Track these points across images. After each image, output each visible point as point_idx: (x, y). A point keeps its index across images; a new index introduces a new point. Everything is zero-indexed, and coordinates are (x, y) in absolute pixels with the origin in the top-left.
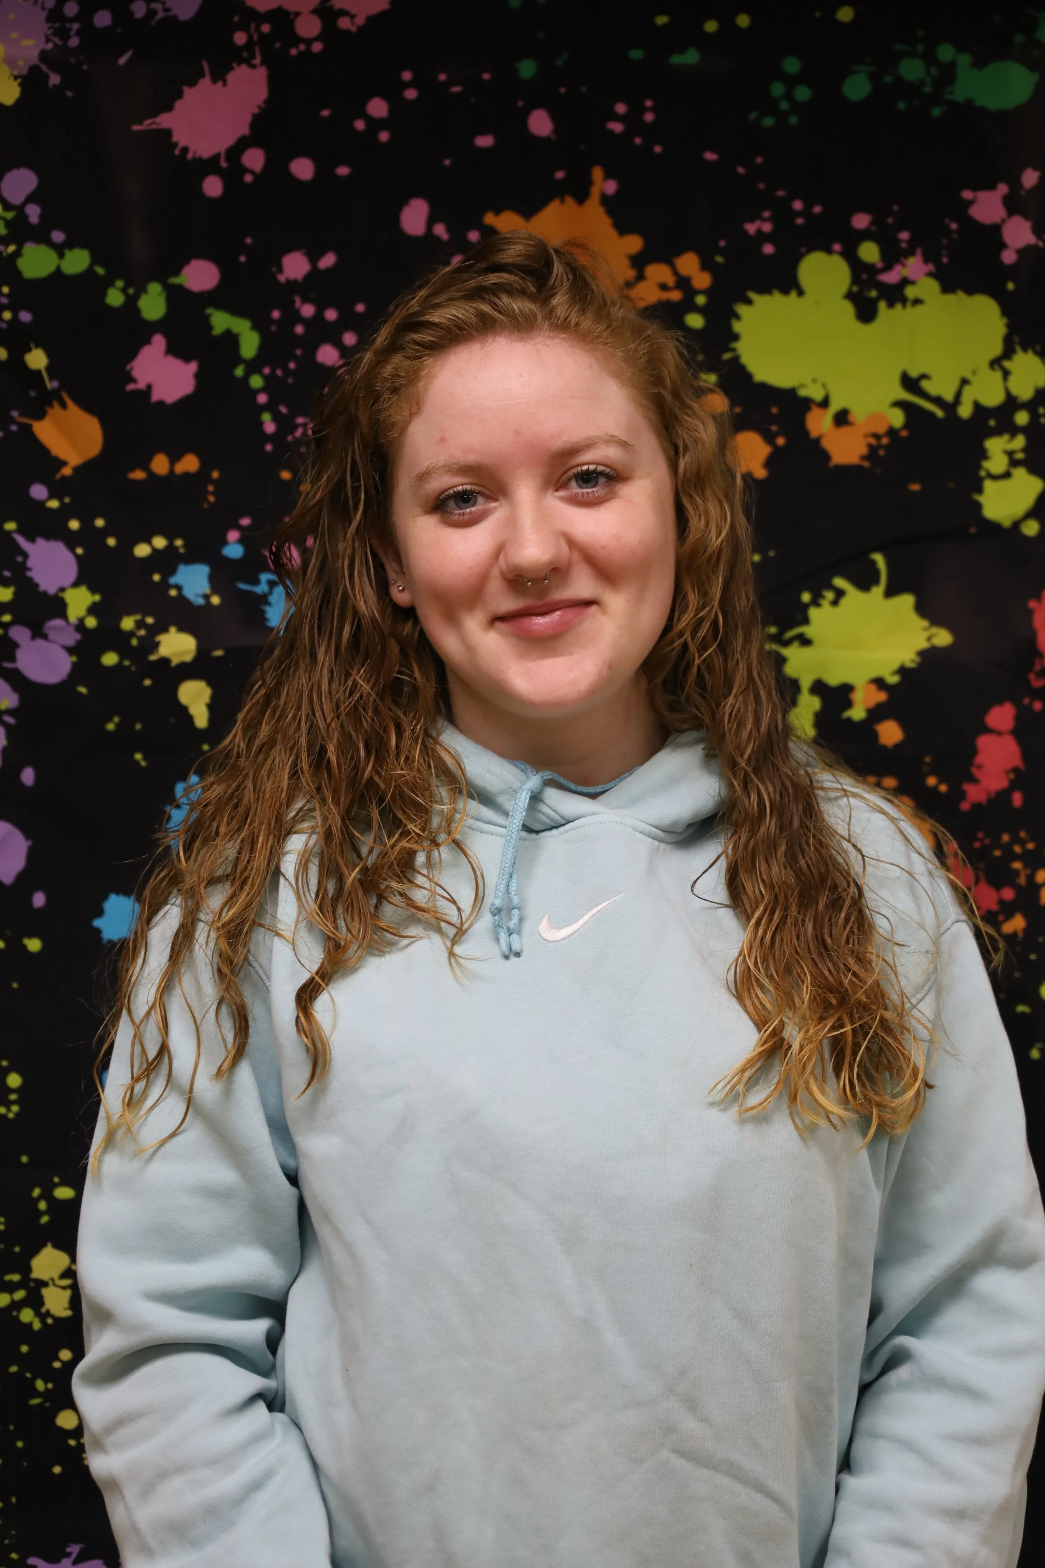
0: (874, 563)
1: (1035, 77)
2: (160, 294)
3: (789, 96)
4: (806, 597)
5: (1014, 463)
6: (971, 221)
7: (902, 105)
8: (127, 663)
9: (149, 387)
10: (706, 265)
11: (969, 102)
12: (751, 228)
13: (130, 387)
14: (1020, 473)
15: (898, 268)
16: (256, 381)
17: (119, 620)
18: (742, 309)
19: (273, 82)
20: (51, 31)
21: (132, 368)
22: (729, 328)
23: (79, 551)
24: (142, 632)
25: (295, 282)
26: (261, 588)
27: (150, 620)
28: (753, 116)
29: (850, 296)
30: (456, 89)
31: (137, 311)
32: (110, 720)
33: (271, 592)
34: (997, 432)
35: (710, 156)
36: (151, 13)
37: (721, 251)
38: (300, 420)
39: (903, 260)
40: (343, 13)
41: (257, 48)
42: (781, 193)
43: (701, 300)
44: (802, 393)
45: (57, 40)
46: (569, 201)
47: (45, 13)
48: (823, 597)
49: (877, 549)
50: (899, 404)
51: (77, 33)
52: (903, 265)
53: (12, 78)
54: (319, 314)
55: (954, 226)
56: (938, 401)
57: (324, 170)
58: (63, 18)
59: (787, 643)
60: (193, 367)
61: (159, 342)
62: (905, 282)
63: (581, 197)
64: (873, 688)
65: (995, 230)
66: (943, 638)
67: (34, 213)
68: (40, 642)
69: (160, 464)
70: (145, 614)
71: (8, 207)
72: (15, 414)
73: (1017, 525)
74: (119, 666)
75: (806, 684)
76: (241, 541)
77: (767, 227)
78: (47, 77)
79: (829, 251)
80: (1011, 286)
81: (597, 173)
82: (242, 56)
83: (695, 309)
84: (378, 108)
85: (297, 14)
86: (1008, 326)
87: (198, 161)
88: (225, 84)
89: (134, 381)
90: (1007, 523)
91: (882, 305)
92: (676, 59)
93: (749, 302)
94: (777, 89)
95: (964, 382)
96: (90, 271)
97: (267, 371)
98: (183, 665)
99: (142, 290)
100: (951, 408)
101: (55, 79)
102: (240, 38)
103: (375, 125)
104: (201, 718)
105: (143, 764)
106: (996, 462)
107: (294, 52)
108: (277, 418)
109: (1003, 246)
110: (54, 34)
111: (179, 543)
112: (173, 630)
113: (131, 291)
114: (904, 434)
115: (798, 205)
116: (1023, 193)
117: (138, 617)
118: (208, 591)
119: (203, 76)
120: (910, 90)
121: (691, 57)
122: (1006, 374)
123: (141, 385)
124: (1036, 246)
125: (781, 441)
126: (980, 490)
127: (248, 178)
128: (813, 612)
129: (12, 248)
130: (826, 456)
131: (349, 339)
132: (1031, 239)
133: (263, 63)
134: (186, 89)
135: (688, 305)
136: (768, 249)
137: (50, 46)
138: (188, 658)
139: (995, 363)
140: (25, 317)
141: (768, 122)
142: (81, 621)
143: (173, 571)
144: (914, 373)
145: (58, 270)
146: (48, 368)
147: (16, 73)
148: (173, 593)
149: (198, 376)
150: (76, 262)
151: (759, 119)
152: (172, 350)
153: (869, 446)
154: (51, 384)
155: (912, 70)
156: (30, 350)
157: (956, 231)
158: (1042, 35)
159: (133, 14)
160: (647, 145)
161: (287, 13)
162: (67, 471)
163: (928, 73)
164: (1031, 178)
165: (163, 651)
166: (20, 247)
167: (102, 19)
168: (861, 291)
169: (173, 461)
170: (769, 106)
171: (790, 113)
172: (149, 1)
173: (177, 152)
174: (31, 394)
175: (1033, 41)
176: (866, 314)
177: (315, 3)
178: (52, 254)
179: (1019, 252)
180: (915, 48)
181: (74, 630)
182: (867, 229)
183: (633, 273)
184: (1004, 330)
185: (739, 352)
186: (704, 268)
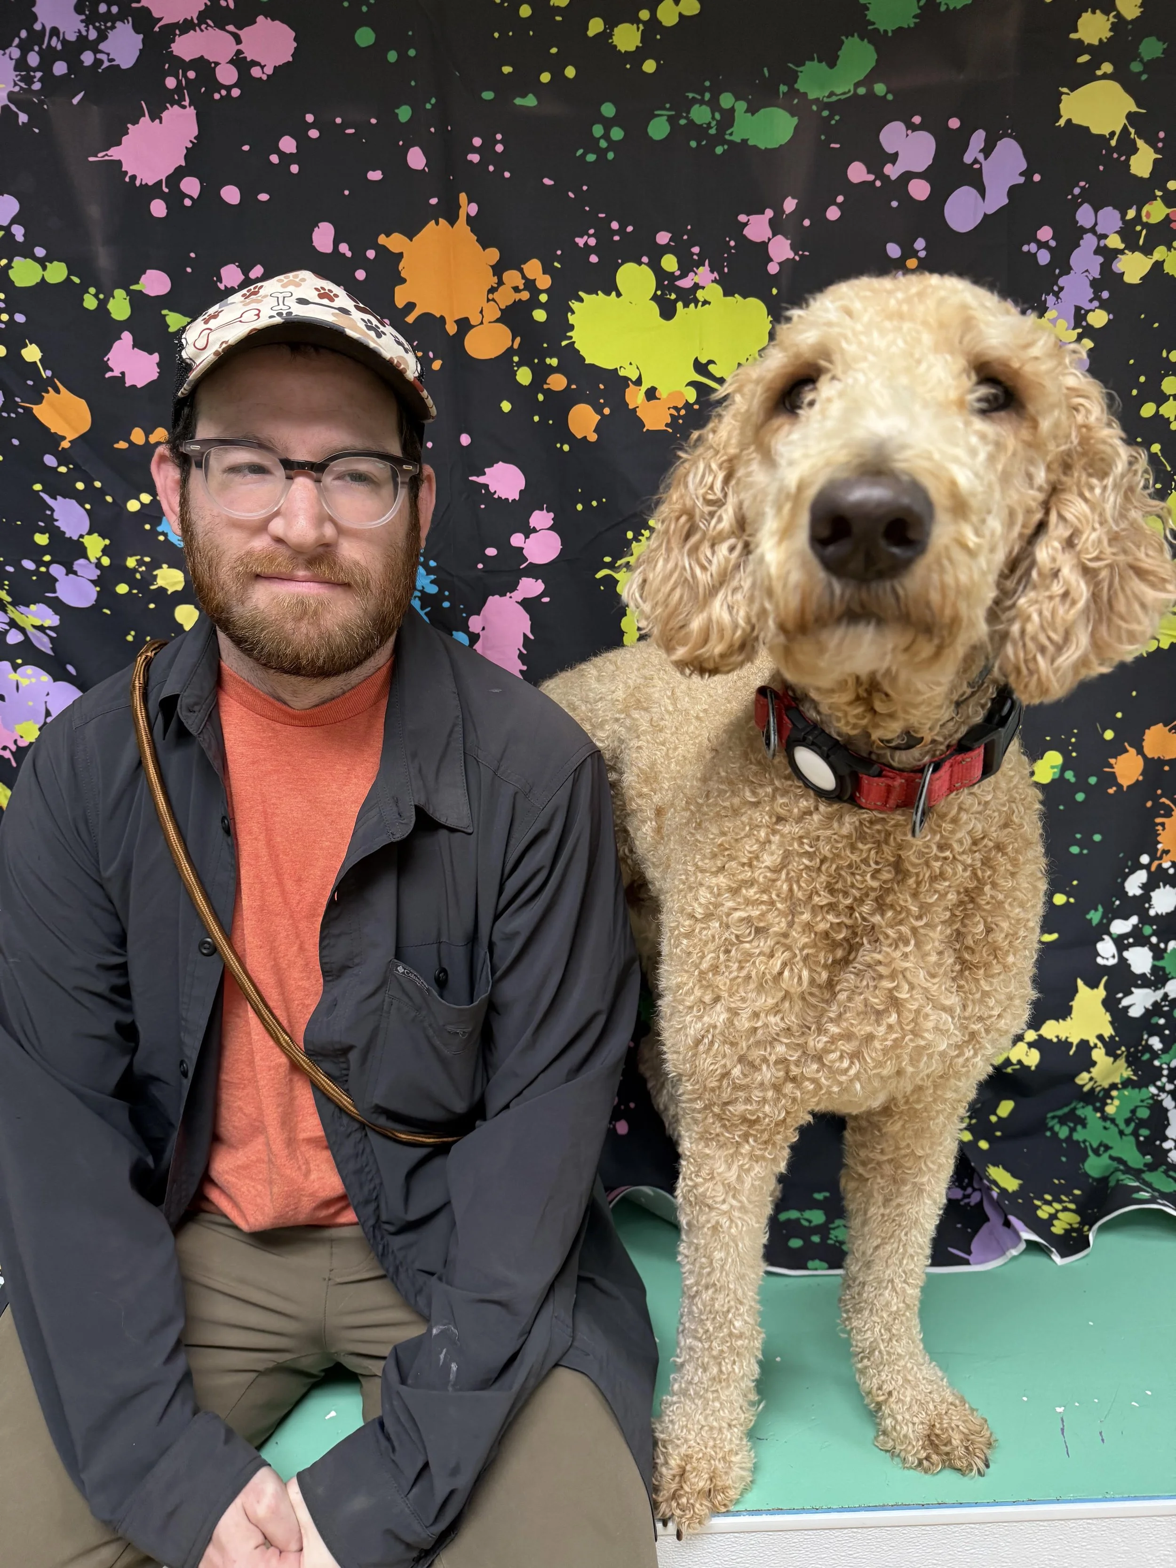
1: (795, 121)
2: (124, 299)
3: (606, 136)
4: (629, 535)
6: (745, 239)
7: (693, 144)
8: (135, 591)
9: (123, 373)
10: (547, 269)
11: (744, 141)
12: (580, 242)
13: (108, 375)
15: (691, 274)
17: (126, 560)
18: (574, 305)
19: (202, 123)
20: (18, 77)
21: (108, 359)
23: (88, 506)
24: (144, 569)
27: (147, 559)
28: (580, 152)
29: (655, 298)
30: (350, 131)
31: (108, 312)
32: (129, 633)
35: (547, 181)
36: (98, 62)
37: (558, 259)
39: (694, 269)
40: (254, 63)
41: (185, 91)
42: (602, 215)
43: (543, 298)
44: (622, 373)
45: (23, 85)
46: (443, 223)
47: (13, 62)
48: (641, 534)
50: (692, 384)
51: (40, 80)
52: (695, 274)
55: (732, 243)
56: (722, 381)
57: (248, 195)
58: (29, 69)
59: (618, 570)
60: (155, 358)
61: (127, 337)
62: (697, 287)
63: (452, 220)
65: (764, 245)
67: (19, 232)
68: (71, 576)
69: (137, 436)
70: (143, 556)
72: (19, 400)
74: (128, 593)
77: (592, 242)
78: (17, 115)
79: (640, 263)
80: (773, 291)
81: (463, 198)
82: (174, 98)
83: (539, 305)
84: (288, 144)
85: (217, 64)
86: (773, 324)
87: (145, 187)
88: (160, 121)
89: (112, 370)
91: (680, 305)
92: (518, 101)
93: (581, 300)
94: (598, 130)
96: (68, 280)
98: (176, 593)
99: (110, 295)
101: (23, 118)
102: (170, 82)
103: (286, 159)
107: (216, 96)
109: (772, 260)
110: (20, 80)
112: (165, 566)
113: (101, 296)
114: (695, 407)
115: (615, 225)
116: (784, 217)
117: (139, 557)
119: (143, 115)
120: (699, 131)
121: (530, 101)
123: (116, 373)
124: (793, 259)
125: (607, 411)
127: (188, 202)
128: (634, 546)
129: (4, 262)
130: (640, 423)
132: (791, 255)
133: (191, 105)
134: (129, 125)
135: (534, 303)
136: (594, 259)
137: (17, 89)
138: (180, 587)
140: (20, 318)
141: (591, 158)
142: (99, 560)
143: (158, 521)
144: (704, 361)
145: (43, 280)
146: (41, 361)
148: (161, 538)
149: (160, 365)
150: (57, 273)
151: (584, 155)
152: (138, 344)
153: (671, 415)
154: (46, 374)
155: (701, 114)
156: (26, 346)
157: (733, 248)
158: (800, 86)
159: (83, 62)
160: (499, 171)
161: (208, 62)
162: (65, 444)
163: (713, 118)
164: (790, 205)
165: (160, 582)
166: (10, 261)
167: (60, 68)
168: (663, 294)
169: (147, 434)
170: (592, 145)
171: (607, 150)
172: (96, 51)
173: (127, 179)
174: (30, 383)
175: (793, 92)
176: (667, 312)
177: (231, 54)
178: (37, 266)
179: (780, 264)
180: (703, 96)
181: (93, 566)
182: (667, 244)
183: (495, 279)
184: (770, 326)
185: (574, 340)
186: (545, 272)
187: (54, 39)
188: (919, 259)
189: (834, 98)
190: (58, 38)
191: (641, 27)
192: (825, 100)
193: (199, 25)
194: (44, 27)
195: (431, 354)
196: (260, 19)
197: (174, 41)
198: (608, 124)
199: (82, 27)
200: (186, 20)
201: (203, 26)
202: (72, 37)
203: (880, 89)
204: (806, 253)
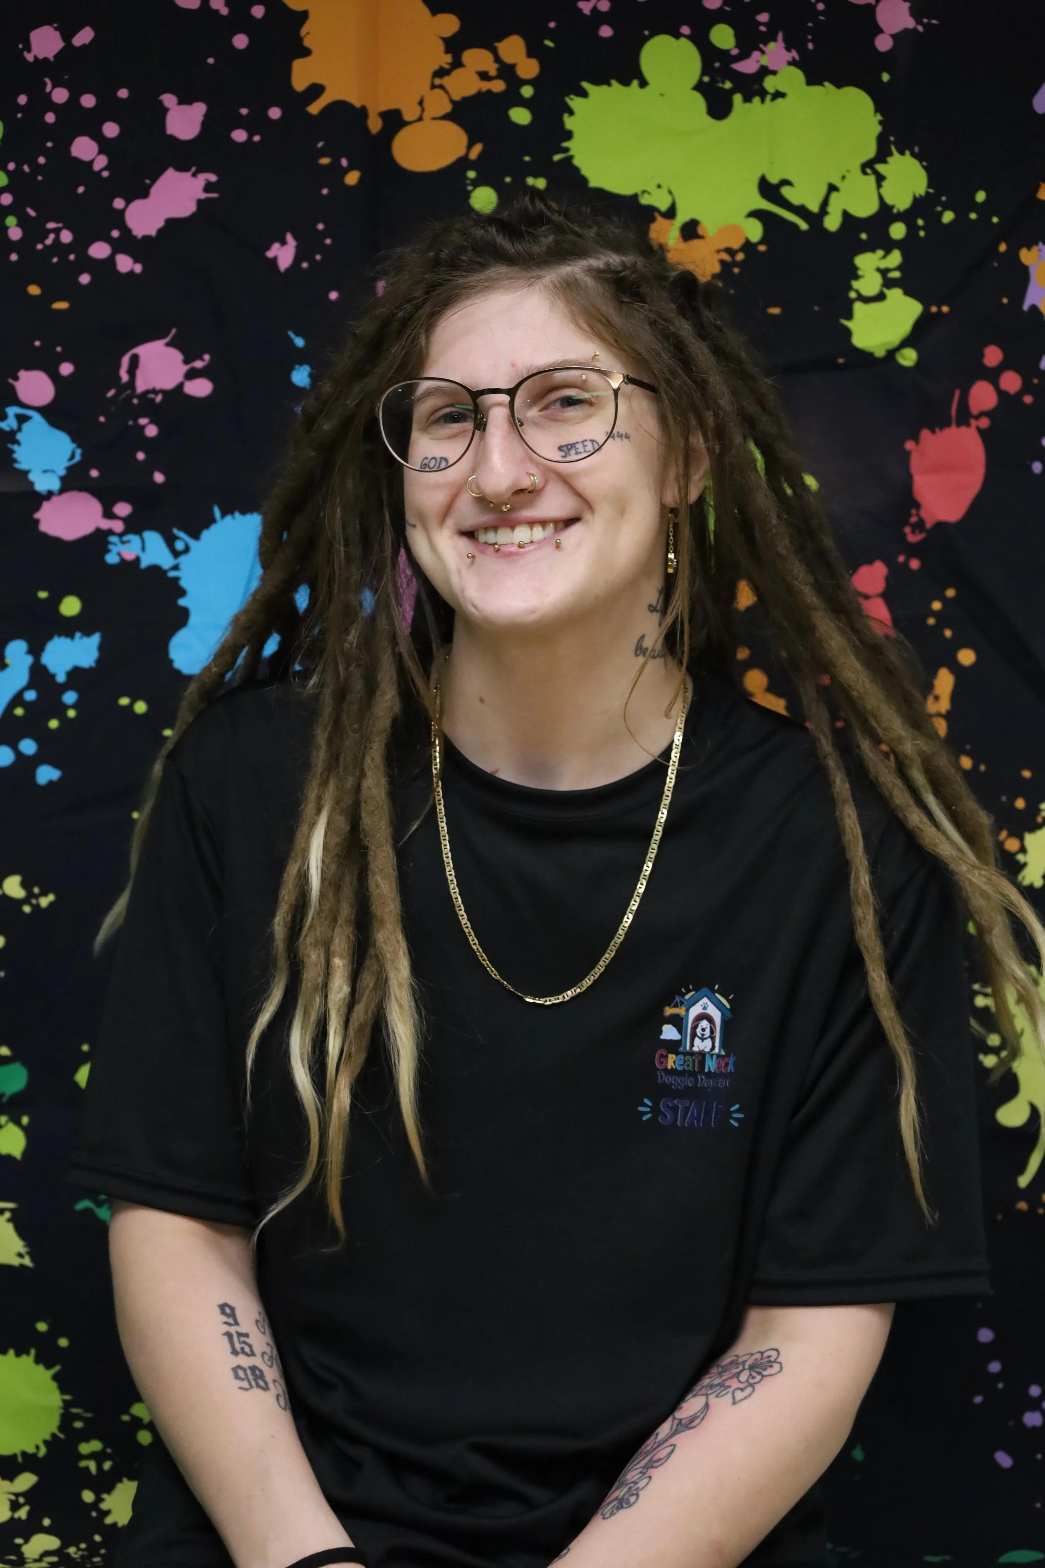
5: (889, 283)
10: (533, 50)
12: (585, 7)
14: (895, 294)
15: (756, 54)
16: (1, 179)
18: (575, 102)
22: (559, 124)
25: (46, 61)
26: (8, 426)
29: (699, 87)
33: (19, 429)
34: (869, 247)
37: (550, 35)
38: (51, 225)
39: (762, 46)
43: (527, 91)
44: (645, 200)
50: (756, 214)
52: (763, 52)
54: (74, 99)
55: (821, 6)
56: (801, 211)
62: (765, 71)
65: (869, 11)
73: (892, 354)
77: (604, 6)
79: (677, 35)
83: (521, 102)
86: (880, 123)
90: (880, 353)
91: (738, 98)
93: (584, 94)
95: (832, 188)
97: (11, 166)
100: (816, 219)
106: (867, 283)
108: (24, 222)
109: (880, 31)
114: (762, 248)
122: (880, 179)
124: (914, 30)
126: (849, 316)
131: (111, 130)
132: (910, 23)
135: (512, 98)
136: (606, 31)
139: (868, 167)
144: (774, 179)
153: (723, 262)
157: (824, 12)
168: (713, 81)
176: (718, 108)
179: (894, 37)
182: (721, 9)
183: (449, 58)
184: (878, 129)
185: (571, 153)
186: (530, 54)
195: (344, 162)
204: (934, 22)
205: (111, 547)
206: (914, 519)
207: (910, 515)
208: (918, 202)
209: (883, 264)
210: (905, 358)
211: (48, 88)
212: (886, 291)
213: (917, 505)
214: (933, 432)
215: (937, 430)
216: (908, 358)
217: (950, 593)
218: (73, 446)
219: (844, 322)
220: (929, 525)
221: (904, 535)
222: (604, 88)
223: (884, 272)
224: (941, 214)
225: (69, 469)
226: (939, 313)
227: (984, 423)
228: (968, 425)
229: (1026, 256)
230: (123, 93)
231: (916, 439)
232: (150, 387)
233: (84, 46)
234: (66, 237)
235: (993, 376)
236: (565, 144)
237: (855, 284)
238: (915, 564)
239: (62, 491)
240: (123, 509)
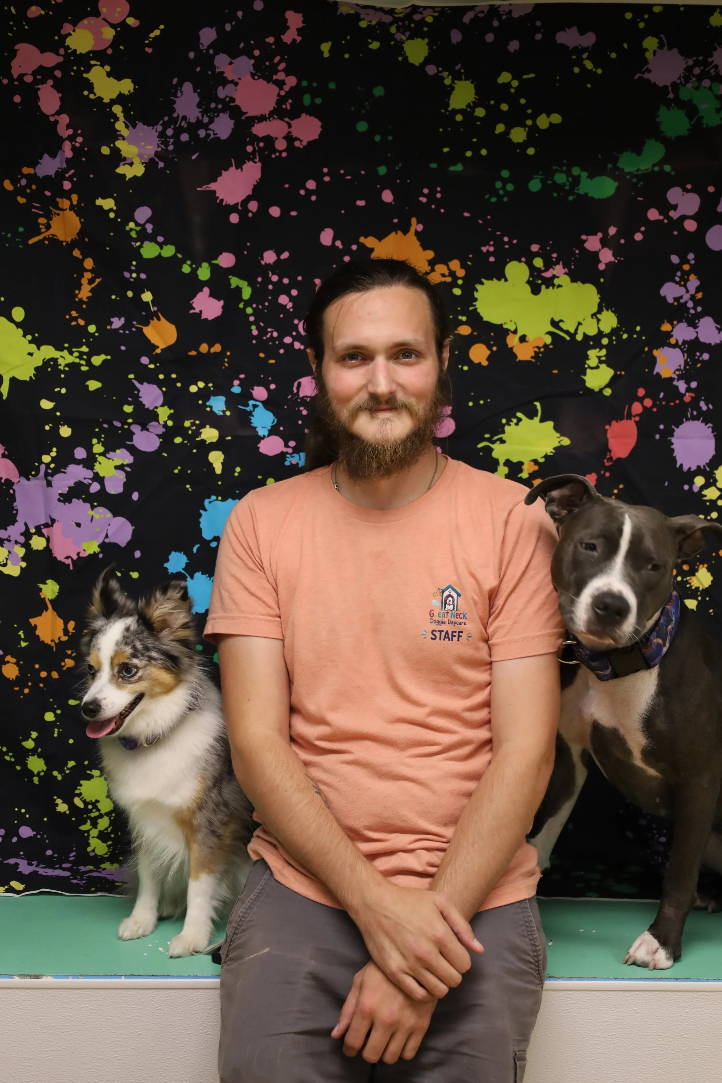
0: (536, 406)
1: (616, 184)
2: (208, 268)
3: (503, 188)
4: (504, 421)
5: (601, 362)
6: (585, 248)
7: (555, 194)
8: (186, 442)
9: (201, 311)
10: (463, 266)
11: (586, 194)
12: (484, 249)
13: (192, 311)
14: (603, 366)
15: (551, 270)
16: (249, 311)
17: (184, 422)
18: (478, 287)
19: (264, 170)
20: (160, 142)
21: (193, 303)
22: (473, 295)
23: (164, 389)
24: (194, 428)
25: (269, 264)
26: (249, 408)
27: (197, 422)
28: (487, 196)
29: (528, 282)
30: (349, 177)
31: (197, 276)
32: (177, 468)
33: (254, 410)
34: (594, 347)
35: (466, 214)
36: (208, 135)
37: (470, 260)
38: (269, 330)
39: (553, 266)
40: (297, 139)
41: (257, 154)
42: (498, 233)
43: (460, 282)
44: (505, 326)
45: (163, 146)
46: (399, 232)
47: (158, 133)
48: (512, 421)
49: (537, 401)
50: (549, 333)
51: (173, 144)
52: (554, 269)
53: (141, 163)
54: (280, 280)
55: (577, 252)
56: (567, 332)
57: (285, 212)
58: (166, 137)
59: (494, 442)
60: (222, 303)
61: (206, 290)
62: (554, 277)
63: (406, 231)
64: (532, 463)
65: (596, 253)
66: (566, 441)
67: (149, 228)
68: (145, 432)
69: (204, 348)
70: (195, 419)
71: (137, 224)
72: (135, 323)
73: (601, 390)
74: (182, 442)
75: (502, 461)
76: (239, 385)
77: (492, 249)
78: (158, 163)
79: (520, 261)
80: (602, 280)
81: (414, 221)
82: (250, 157)
83: (458, 286)
84: (311, 185)
85: (276, 139)
86: (600, 298)
87: (228, 206)
88: (242, 170)
89: (194, 309)
90: (597, 390)
91: (543, 287)
92: (452, 168)
93: (482, 283)
94: (498, 185)
95: (580, 324)
96: (175, 255)
97: (254, 306)
98: (212, 443)
99: (199, 266)
100: (573, 336)
101: (161, 165)
102: (249, 149)
103: (309, 192)
104: (218, 469)
105: (190, 490)
106: (592, 361)
107: (273, 156)
108: (258, 328)
109: (600, 262)
111: (210, 385)
112: (208, 426)
113: (194, 266)
114: (551, 347)
115: (506, 239)
116: (609, 237)
117: (192, 421)
118: (225, 409)
119: (232, 166)
120: (559, 187)
121: (459, 167)
122: (599, 320)
123: (197, 311)
124: (614, 262)
125: (495, 349)
126: (585, 374)
128: (507, 428)
129: (138, 244)
130: (515, 356)
131: (294, 292)
132: (612, 259)
133: (259, 161)
134: (223, 171)
135: (454, 284)
136: (492, 259)
137: (160, 149)
138: (214, 440)
139: (594, 315)
140: (143, 276)
141: (494, 200)
142: (165, 422)
143: (208, 399)
144: (557, 319)
145: (160, 255)
146: (152, 301)
147: (143, 161)
148: (208, 409)
149: (223, 307)
150: (169, 251)
151: (489, 198)
152: (212, 295)
153: (535, 352)
154: (153, 309)
155: (560, 178)
156: (144, 292)
157: (578, 254)
158: (620, 164)
159: (199, 135)
160: (438, 209)
161: (272, 138)
162: (158, 351)
163: (568, 180)
164: (612, 231)
165: (203, 436)
166: (142, 243)
167: (185, 137)
168: (534, 280)
169: (210, 346)
170: (494, 192)
171: (504, 196)
172: (207, 129)
173: (218, 201)
174: (144, 313)
175: (616, 168)
176: (536, 291)
177: (284, 133)
178: (157, 247)
179: (606, 264)
180: (562, 168)
181: (161, 426)
182: (538, 252)
183: (429, 268)
184: (599, 300)
185: (477, 307)
186: (462, 267)
187: (184, 122)
188: (690, 264)
189: (640, 172)
190: (185, 123)
191: (527, 129)
192: (635, 173)
193: (269, 118)
194: (178, 115)
196: (304, 115)
197: (253, 126)
198: (505, 182)
199: (200, 115)
200: (262, 115)
201: (271, 119)
202: (193, 120)
203: (667, 168)
204: (622, 259)
205: (287, 459)
206: (608, 457)
207: (607, 455)
208: (613, 330)
209: (599, 354)
210: (606, 392)
211: (270, 275)
212: (600, 365)
213: (610, 451)
214: (617, 422)
215: (619, 421)
216: (608, 392)
217: (621, 486)
218: (274, 418)
219: (583, 377)
220: (614, 459)
221: (604, 463)
222: (491, 281)
223: (599, 357)
224: (622, 335)
225: (272, 427)
226: (621, 374)
227: (637, 419)
228: (631, 419)
229: (655, 353)
230: (300, 278)
231: (610, 425)
232: (305, 395)
233: (285, 259)
234: (275, 334)
235: (641, 400)
236: (474, 303)
237: (588, 362)
238: (607, 474)
239: (269, 435)
240: (292, 444)
